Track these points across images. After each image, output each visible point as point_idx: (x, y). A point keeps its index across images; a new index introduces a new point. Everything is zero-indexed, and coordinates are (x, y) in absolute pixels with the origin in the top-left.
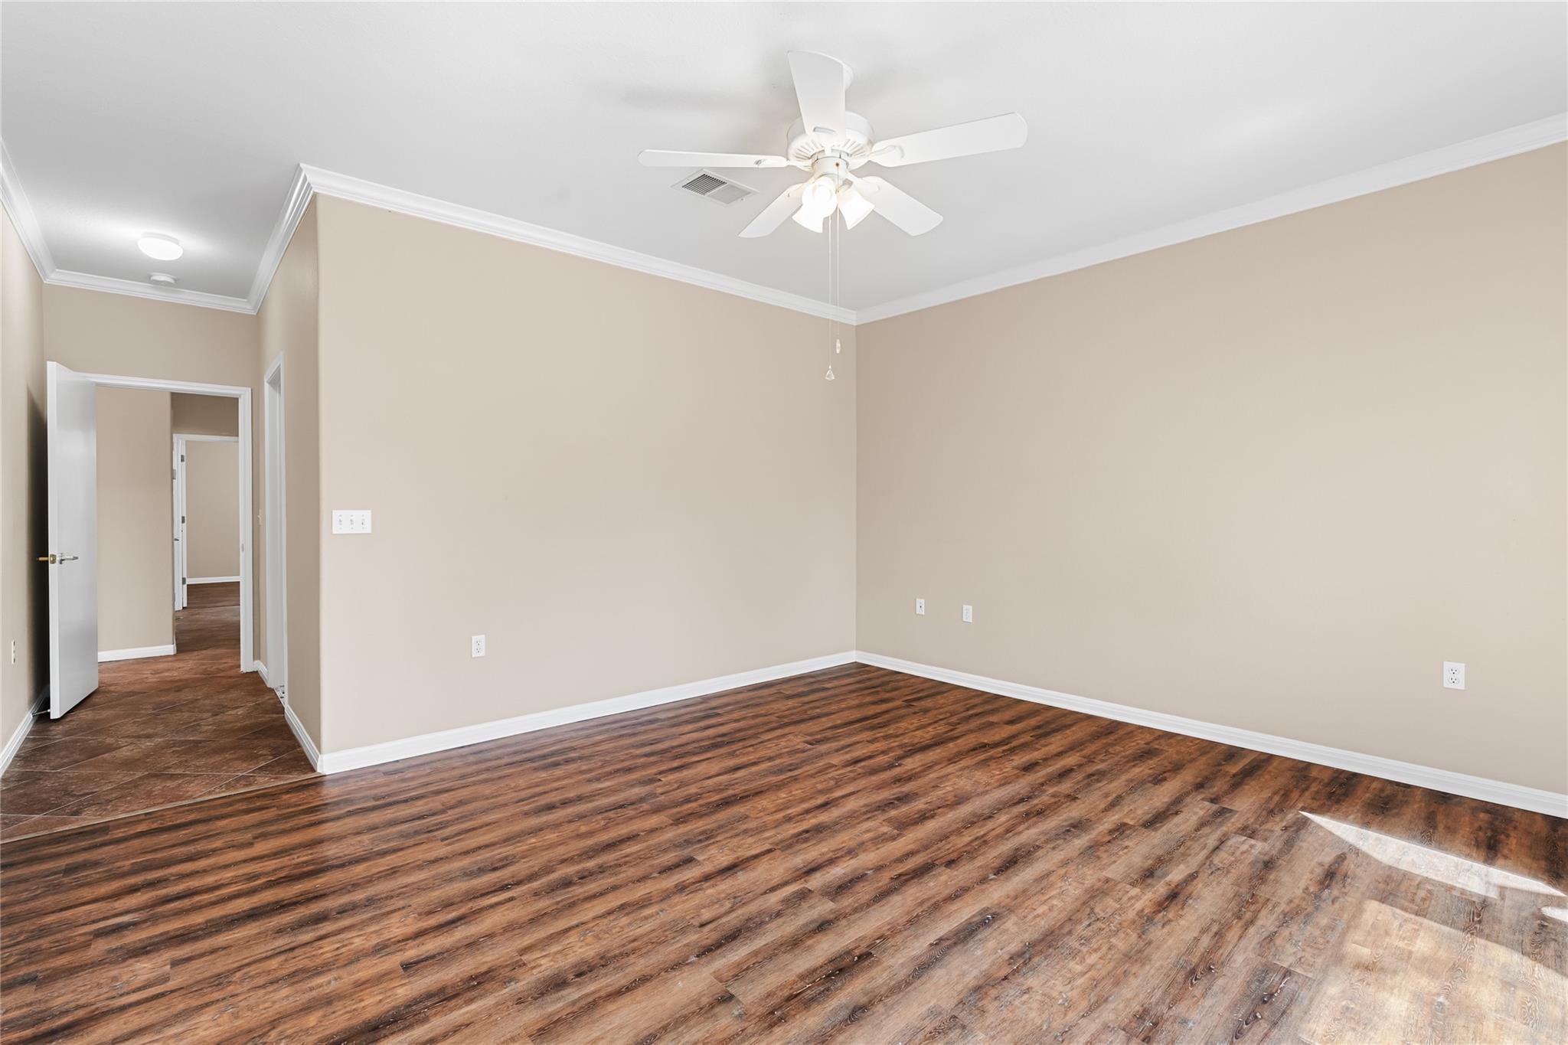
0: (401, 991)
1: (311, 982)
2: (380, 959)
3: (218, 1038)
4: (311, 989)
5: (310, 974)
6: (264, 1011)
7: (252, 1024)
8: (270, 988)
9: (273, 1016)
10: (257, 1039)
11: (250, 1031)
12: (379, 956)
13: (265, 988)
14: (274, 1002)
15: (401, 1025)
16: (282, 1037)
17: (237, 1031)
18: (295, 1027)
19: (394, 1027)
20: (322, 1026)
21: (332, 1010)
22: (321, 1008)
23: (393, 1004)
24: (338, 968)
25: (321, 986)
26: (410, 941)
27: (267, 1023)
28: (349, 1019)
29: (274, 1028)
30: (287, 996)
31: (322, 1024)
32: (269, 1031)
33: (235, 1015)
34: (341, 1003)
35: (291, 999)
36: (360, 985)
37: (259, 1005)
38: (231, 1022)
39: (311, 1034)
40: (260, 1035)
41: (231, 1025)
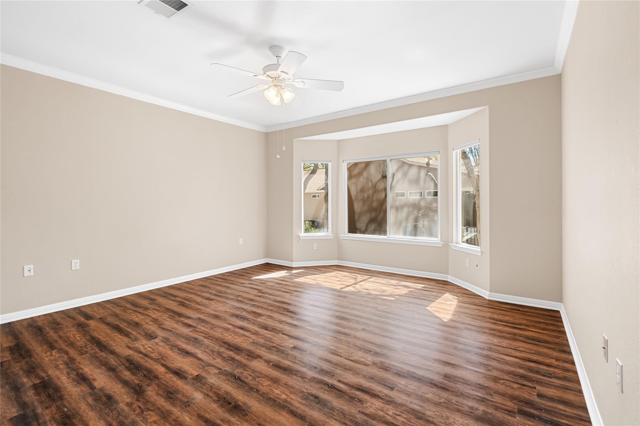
0: (403, 383)
1: (419, 409)
2: (394, 397)
3: (456, 413)
4: (421, 406)
5: (416, 413)
6: (439, 411)
7: (445, 410)
8: (431, 419)
9: (438, 407)
10: (447, 403)
11: (447, 408)
12: (393, 399)
13: (432, 421)
14: (434, 412)
15: (414, 375)
16: (441, 398)
17: (450, 411)
18: (435, 398)
19: (415, 375)
20: (429, 391)
21: (423, 394)
22: (424, 397)
23: (409, 381)
24: (407, 407)
25: (418, 405)
26: (381, 396)
27: (441, 406)
28: (422, 387)
29: (440, 402)
30: (429, 410)
31: (428, 392)
32: (442, 403)
33: (448, 418)
34: (419, 393)
35: (429, 409)
36: (409, 395)
37: (439, 415)
38: (450, 416)
39: (433, 391)
40: (446, 404)
41: (451, 415)
